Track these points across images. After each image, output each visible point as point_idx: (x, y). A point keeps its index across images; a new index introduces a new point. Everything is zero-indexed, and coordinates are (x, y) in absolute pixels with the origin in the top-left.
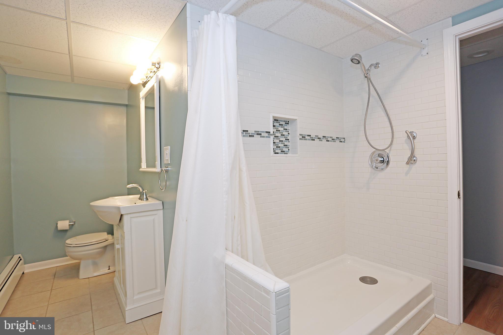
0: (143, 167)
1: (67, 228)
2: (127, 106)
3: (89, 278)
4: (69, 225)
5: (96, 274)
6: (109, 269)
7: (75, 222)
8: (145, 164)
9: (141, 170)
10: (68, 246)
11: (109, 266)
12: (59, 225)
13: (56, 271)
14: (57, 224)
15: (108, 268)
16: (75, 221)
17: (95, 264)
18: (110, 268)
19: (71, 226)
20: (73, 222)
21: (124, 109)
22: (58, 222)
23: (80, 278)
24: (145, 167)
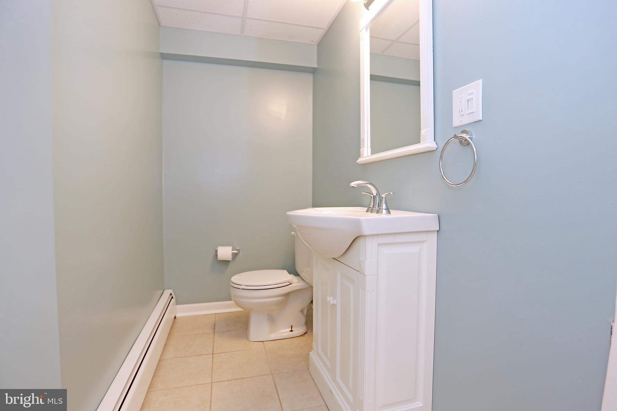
0: (365, 155)
1: (229, 257)
2: (313, 71)
3: (263, 341)
4: (232, 253)
5: (273, 336)
6: (291, 331)
7: (239, 250)
8: (370, 149)
9: (360, 160)
10: (233, 286)
11: (292, 326)
12: (219, 253)
13: (215, 321)
14: (216, 251)
15: (291, 329)
16: (239, 248)
17: (272, 320)
18: (293, 329)
19: (235, 256)
20: (236, 250)
21: (309, 77)
22: (217, 248)
23: (250, 340)
24: (370, 155)
